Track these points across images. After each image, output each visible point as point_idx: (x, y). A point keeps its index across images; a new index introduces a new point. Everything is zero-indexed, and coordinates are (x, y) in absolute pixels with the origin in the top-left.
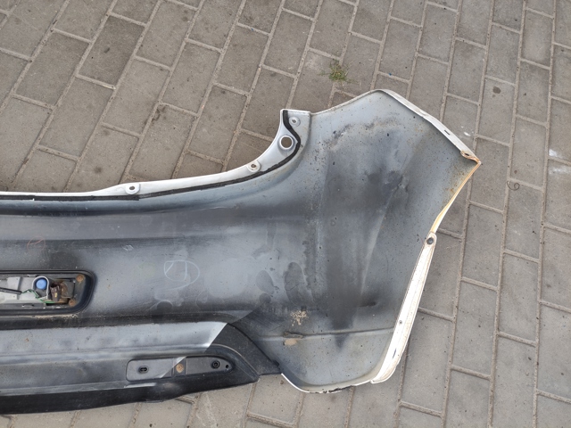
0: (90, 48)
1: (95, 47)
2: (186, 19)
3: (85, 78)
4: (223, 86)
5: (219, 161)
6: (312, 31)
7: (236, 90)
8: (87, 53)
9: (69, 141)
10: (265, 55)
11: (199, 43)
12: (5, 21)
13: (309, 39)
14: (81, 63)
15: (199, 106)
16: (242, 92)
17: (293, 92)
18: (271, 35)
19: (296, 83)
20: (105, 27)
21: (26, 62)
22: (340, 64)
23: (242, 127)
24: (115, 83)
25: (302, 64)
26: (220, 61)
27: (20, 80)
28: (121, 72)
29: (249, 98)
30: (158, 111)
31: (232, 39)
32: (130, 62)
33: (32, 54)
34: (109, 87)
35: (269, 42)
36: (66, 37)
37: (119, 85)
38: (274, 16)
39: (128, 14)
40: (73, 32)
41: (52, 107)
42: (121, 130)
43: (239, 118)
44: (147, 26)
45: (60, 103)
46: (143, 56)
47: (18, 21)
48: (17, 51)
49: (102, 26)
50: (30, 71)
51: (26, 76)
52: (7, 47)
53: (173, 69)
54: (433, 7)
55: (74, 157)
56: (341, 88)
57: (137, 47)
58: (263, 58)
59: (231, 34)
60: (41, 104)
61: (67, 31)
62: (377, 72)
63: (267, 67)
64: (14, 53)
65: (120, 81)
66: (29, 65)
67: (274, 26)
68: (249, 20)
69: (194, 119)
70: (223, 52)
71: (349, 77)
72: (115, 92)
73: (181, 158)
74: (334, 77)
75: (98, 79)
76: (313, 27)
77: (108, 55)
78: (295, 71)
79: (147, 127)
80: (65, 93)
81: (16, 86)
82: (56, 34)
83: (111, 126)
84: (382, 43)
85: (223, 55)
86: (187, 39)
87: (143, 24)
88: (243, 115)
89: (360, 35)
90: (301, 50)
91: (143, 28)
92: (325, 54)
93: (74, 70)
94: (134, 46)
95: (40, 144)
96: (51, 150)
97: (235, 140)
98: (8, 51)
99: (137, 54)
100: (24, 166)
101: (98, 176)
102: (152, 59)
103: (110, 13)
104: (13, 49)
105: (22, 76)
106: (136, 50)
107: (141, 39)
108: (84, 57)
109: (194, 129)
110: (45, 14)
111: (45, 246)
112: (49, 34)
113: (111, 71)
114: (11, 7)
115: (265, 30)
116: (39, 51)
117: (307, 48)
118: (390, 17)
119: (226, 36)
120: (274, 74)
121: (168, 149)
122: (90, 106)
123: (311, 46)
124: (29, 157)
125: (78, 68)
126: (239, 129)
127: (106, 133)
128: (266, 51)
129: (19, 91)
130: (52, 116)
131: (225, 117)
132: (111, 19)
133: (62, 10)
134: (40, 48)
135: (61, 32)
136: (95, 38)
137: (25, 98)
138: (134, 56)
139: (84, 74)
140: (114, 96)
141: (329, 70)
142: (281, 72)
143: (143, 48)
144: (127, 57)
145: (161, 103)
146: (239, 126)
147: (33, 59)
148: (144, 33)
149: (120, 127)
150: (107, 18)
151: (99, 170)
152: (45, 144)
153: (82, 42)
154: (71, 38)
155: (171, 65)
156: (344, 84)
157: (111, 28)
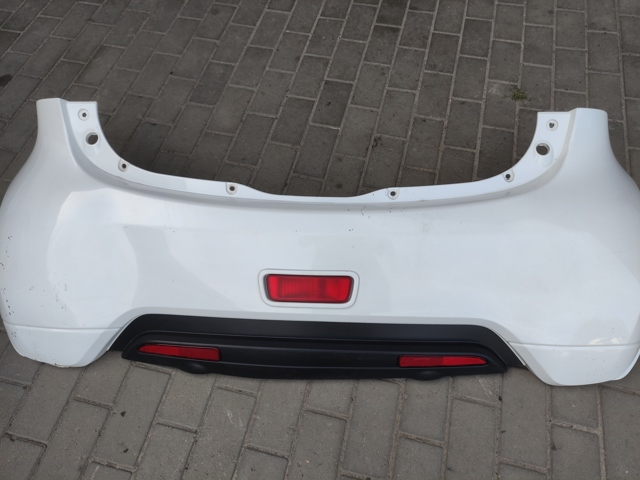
0: (316, 104)
1: (320, 102)
2: (383, 74)
3: (316, 125)
4: (423, 117)
5: (431, 171)
6: (488, 67)
7: (434, 118)
8: (315, 107)
10: (452, 90)
11: (397, 89)
13: (487, 73)
14: (312, 115)
15: (407, 133)
16: (439, 119)
17: (482, 113)
18: (454, 75)
19: (483, 106)
21: (273, 119)
22: (519, 87)
23: (445, 143)
25: (485, 92)
26: (416, 99)
27: (272, 132)
28: (342, 116)
29: (446, 122)
30: (375, 140)
31: (423, 82)
33: (277, 113)
35: (453, 80)
37: (342, 126)
38: (454, 61)
39: (339, 77)
40: (302, 95)
43: (441, 138)
44: (354, 83)
45: (302, 143)
46: (356, 104)
47: (263, 93)
49: (322, 88)
50: (278, 125)
53: (381, 109)
54: (593, 34)
56: (525, 106)
58: (451, 93)
59: (421, 79)
60: (289, 145)
61: (298, 95)
62: (553, 89)
63: (456, 99)
64: (265, 115)
66: (276, 121)
67: (455, 68)
68: (434, 67)
69: (404, 143)
70: (417, 93)
71: (529, 97)
73: (400, 172)
74: (516, 97)
76: (488, 64)
78: (480, 98)
79: (369, 152)
80: (304, 136)
81: (270, 135)
84: (553, 67)
85: (418, 95)
86: (387, 87)
88: (444, 135)
89: (531, 64)
90: (482, 82)
91: (352, 85)
92: (504, 82)
93: (307, 120)
94: (348, 98)
97: (441, 154)
99: (352, 103)
102: (363, 105)
103: (326, 78)
106: (350, 101)
107: (352, 93)
108: (313, 111)
109: (405, 150)
112: (286, 99)
115: (448, 72)
117: (487, 80)
118: (555, 47)
119: (418, 81)
120: (464, 103)
121: (389, 166)
122: (324, 143)
123: (490, 78)
125: (310, 119)
126: (443, 147)
128: (452, 86)
129: (273, 139)
131: (430, 138)
132: (327, 82)
134: (281, 109)
139: (315, 122)
141: (510, 94)
142: (469, 100)
144: (344, 106)
145: (376, 135)
146: (442, 143)
147: (278, 116)
148: (353, 88)
153: (310, 101)
155: (378, 108)
156: (526, 102)
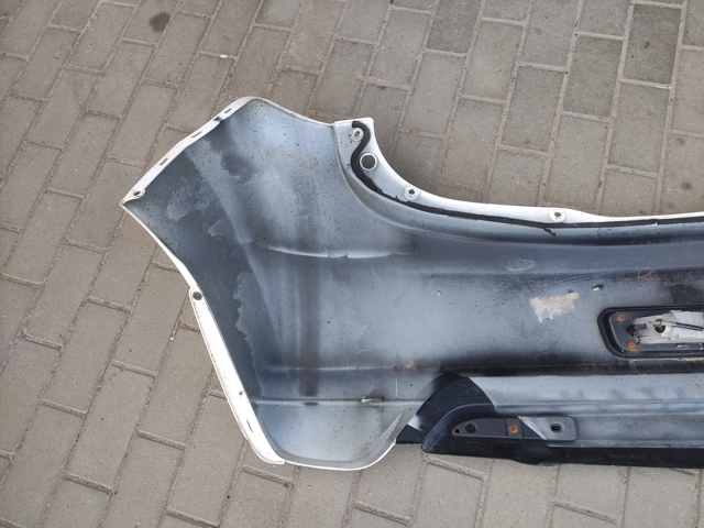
9: (642, 157)
12: (524, 33)
20: (635, 19)
24: (670, 81)
32: (677, 54)
34: (664, 87)
36: (596, 39)
41: (608, 120)
42: (696, 135)
48: (549, 63)
51: (568, 90)
52: (538, 62)
55: (653, 174)
57: (681, 34)
65: (673, 78)
72: (673, 92)
75: (648, 80)
77: (650, 51)
82: (582, 37)
83: (682, 133)
87: (678, 6)
95: (609, 162)
96: (623, 169)
98: (540, 66)
100: (601, 190)
101: (689, 193)
104: (545, 63)
105: (563, 89)
110: (563, 17)
111: (658, 279)
113: (660, 68)
114: (525, 17)
116: (570, 60)
124: (602, 179)
127: (681, 142)
130: (611, 130)
133: (579, 9)
135: (587, 33)
136: (627, 33)
137: (575, 114)
138: (680, 46)
140: (672, 97)
143: (690, 34)
149: (695, 132)
150: (632, 7)
151: (687, 186)
152: (616, 163)
154: (601, 39)
157: (642, 17)
